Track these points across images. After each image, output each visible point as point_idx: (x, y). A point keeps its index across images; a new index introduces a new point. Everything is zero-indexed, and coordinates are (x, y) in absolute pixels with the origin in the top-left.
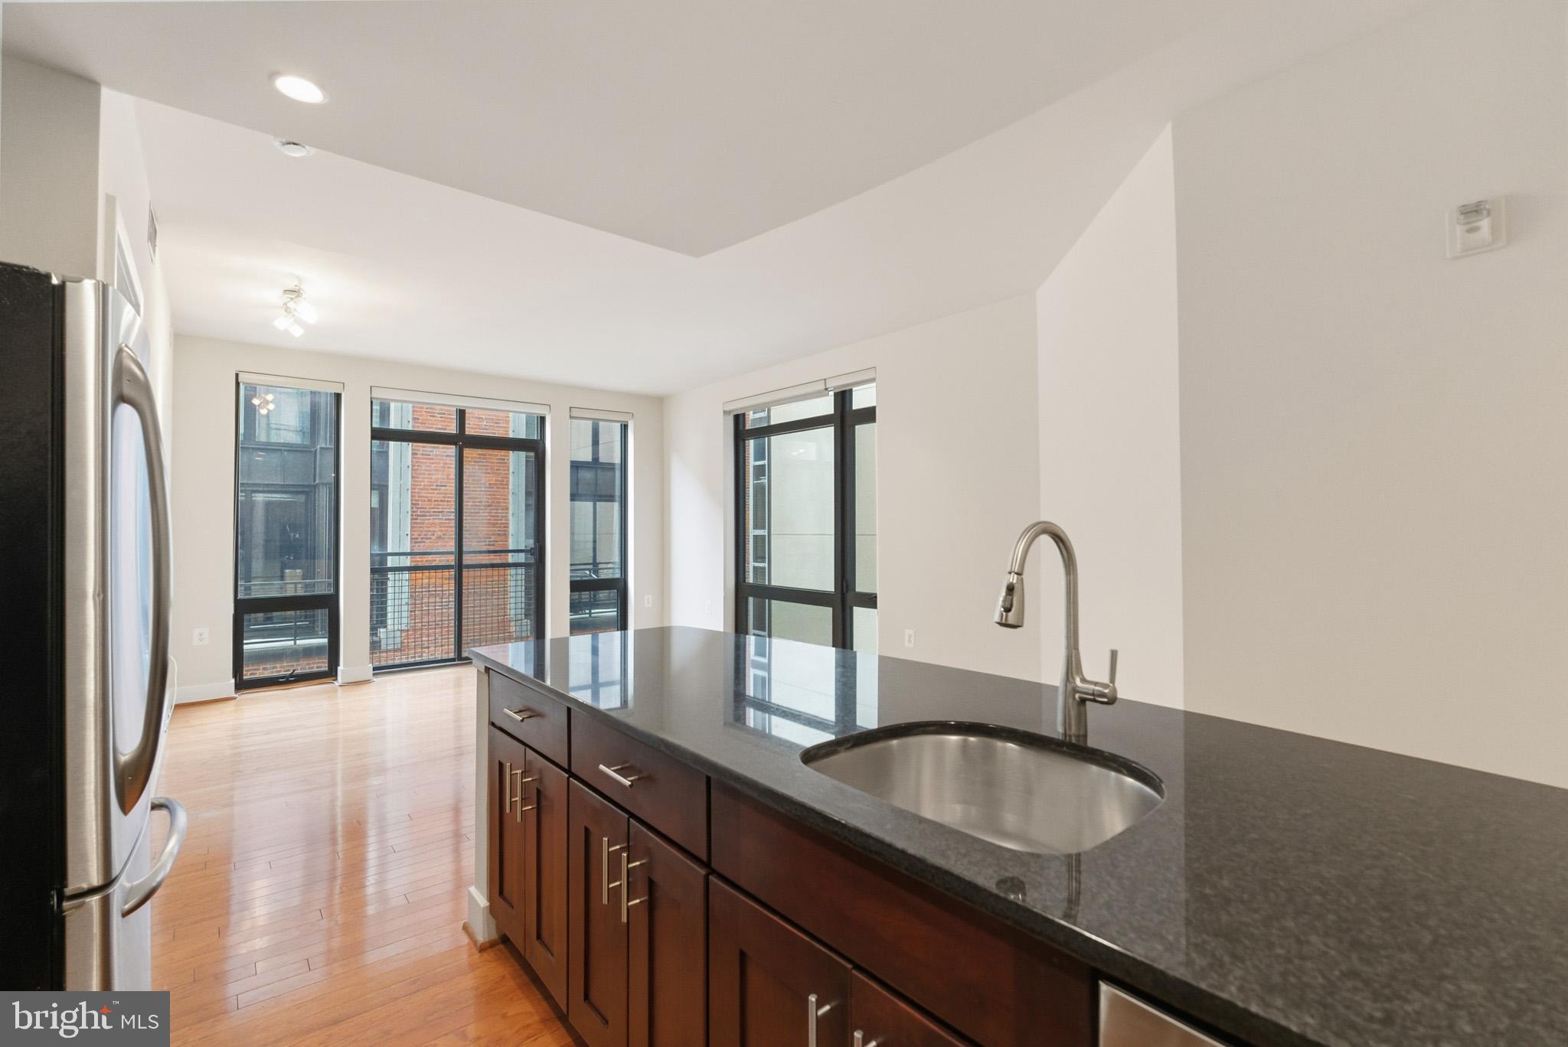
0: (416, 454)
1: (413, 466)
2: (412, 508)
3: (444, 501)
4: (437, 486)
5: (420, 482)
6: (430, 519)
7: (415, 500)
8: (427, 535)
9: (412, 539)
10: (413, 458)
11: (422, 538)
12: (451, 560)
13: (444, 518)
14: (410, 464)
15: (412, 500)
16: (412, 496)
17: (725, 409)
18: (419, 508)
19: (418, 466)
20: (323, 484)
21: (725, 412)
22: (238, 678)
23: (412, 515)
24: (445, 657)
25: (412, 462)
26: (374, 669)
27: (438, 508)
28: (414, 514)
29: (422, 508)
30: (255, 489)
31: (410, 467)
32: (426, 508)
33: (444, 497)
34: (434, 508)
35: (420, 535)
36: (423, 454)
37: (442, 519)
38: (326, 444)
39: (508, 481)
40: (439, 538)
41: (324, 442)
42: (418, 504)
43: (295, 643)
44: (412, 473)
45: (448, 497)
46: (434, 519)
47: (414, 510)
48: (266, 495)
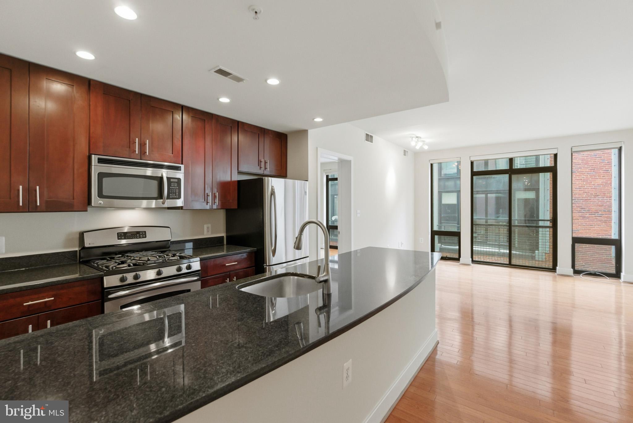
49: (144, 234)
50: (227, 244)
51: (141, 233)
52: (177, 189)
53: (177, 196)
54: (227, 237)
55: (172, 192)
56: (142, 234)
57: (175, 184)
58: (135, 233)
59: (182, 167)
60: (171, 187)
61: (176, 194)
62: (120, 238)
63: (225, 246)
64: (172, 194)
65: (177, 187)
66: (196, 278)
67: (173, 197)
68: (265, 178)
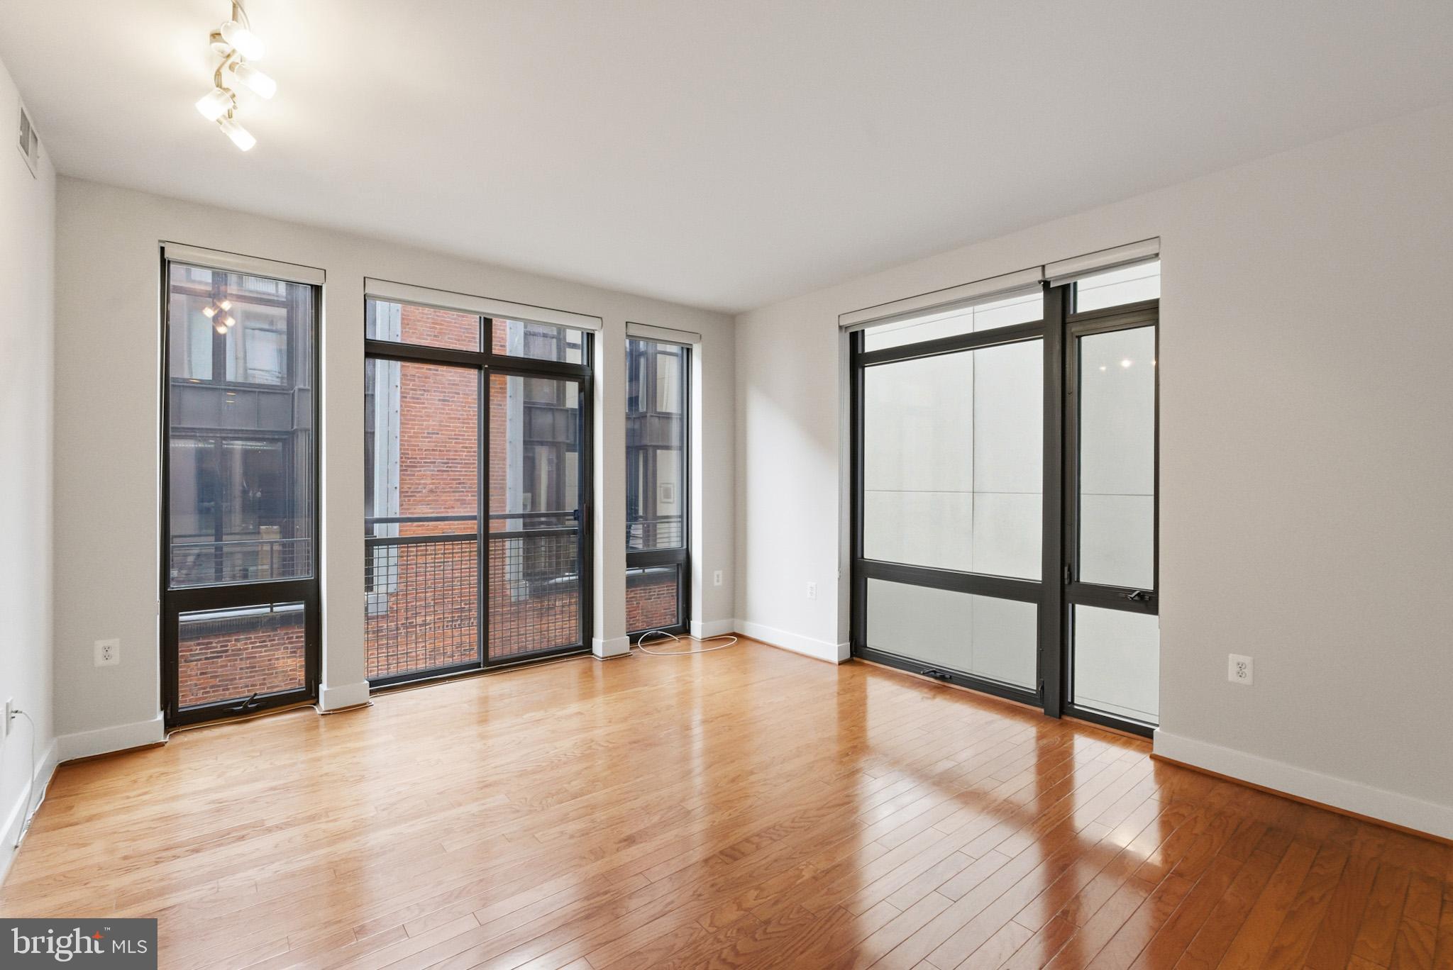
0: (406, 397)
1: (402, 410)
2: (401, 458)
3: (436, 450)
4: (428, 433)
5: (410, 428)
6: (420, 471)
7: (404, 449)
8: (417, 488)
9: (401, 492)
10: (402, 401)
11: (412, 492)
12: (473, 527)
13: (436, 469)
14: (398, 409)
15: (401, 449)
16: (401, 445)
17: (841, 324)
18: (408, 458)
19: (408, 411)
20: (301, 430)
21: (840, 327)
22: (169, 711)
23: (401, 466)
24: (466, 660)
25: (401, 406)
26: (372, 683)
27: (430, 459)
28: (404, 464)
29: (412, 458)
30: (224, 435)
31: (399, 412)
32: (416, 458)
33: (436, 446)
34: (425, 458)
35: (410, 488)
36: (413, 398)
37: (433, 471)
38: (305, 385)
39: (505, 429)
40: (431, 491)
41: (303, 382)
42: (408, 454)
43: (272, 610)
44: (401, 420)
45: (441, 446)
46: (424, 471)
47: (404, 460)
48: (244, 443)
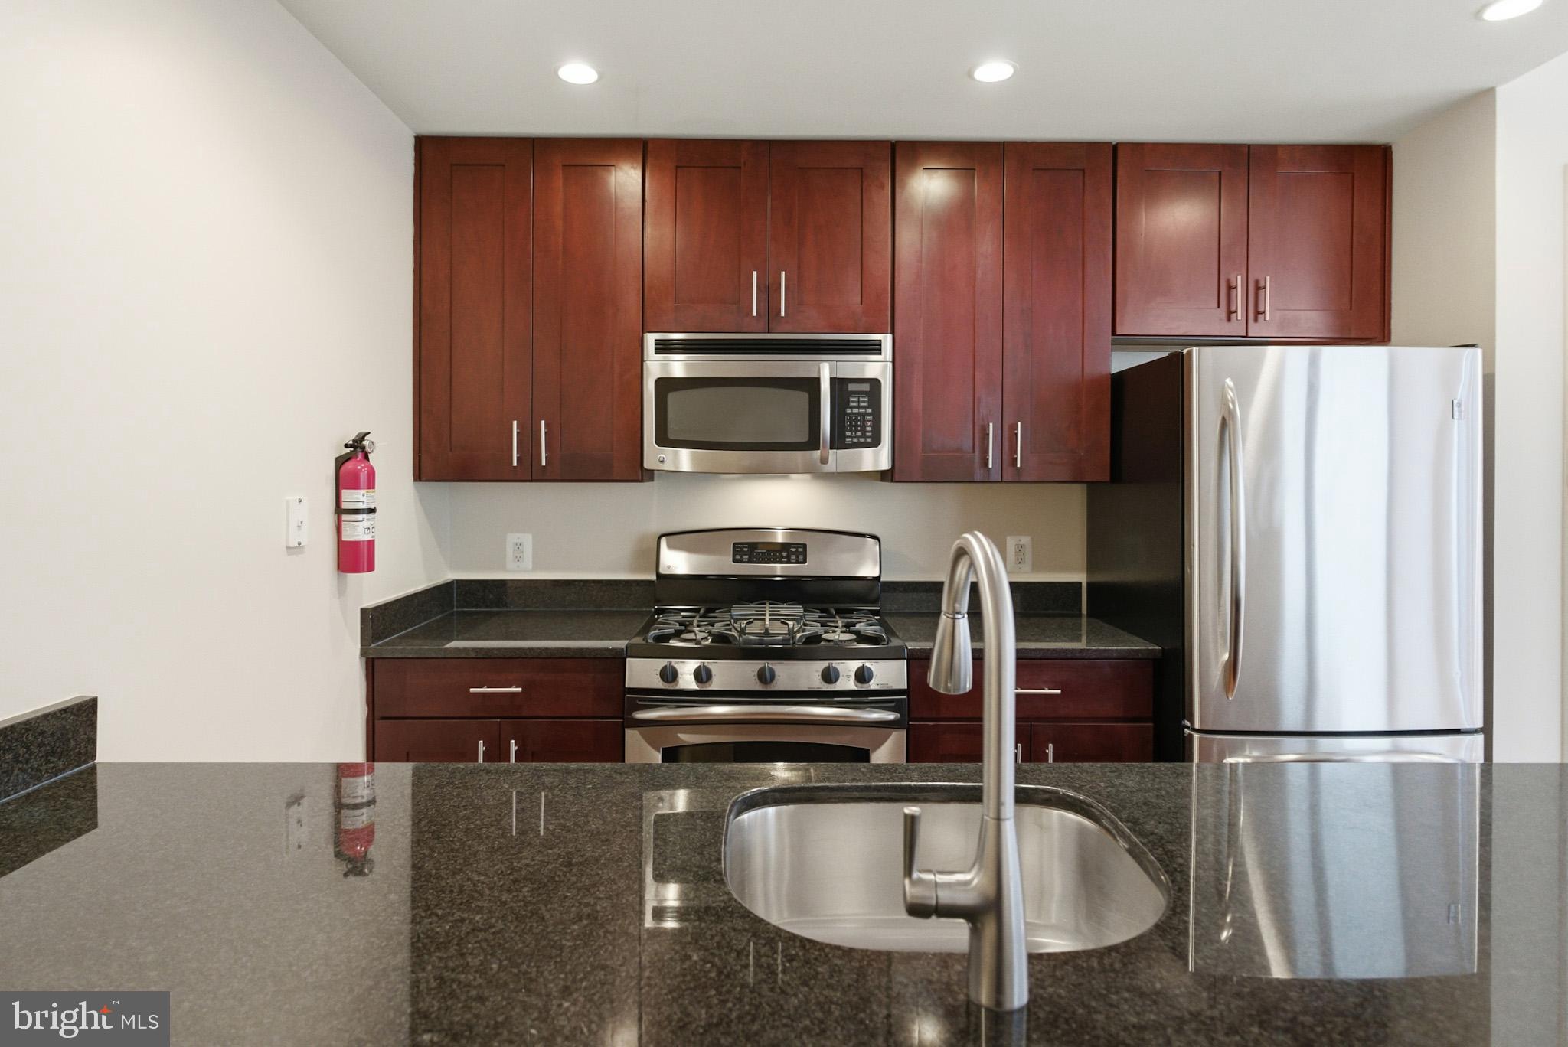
49: (801, 553)
50: (1089, 615)
51: (793, 550)
52: (869, 414)
53: (869, 437)
54: (1088, 584)
55: (851, 424)
56: (797, 551)
57: (861, 399)
58: (778, 548)
59: (887, 340)
60: (849, 411)
61: (864, 431)
62: (738, 557)
63: (1084, 620)
64: (851, 431)
65: (868, 408)
66: (891, 716)
67: (855, 440)
68: (1190, 353)
